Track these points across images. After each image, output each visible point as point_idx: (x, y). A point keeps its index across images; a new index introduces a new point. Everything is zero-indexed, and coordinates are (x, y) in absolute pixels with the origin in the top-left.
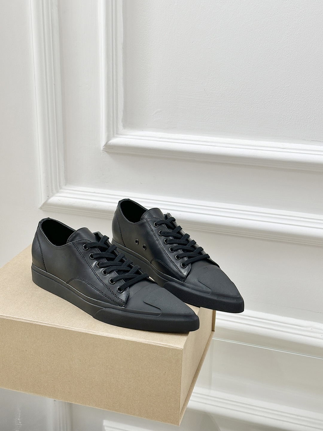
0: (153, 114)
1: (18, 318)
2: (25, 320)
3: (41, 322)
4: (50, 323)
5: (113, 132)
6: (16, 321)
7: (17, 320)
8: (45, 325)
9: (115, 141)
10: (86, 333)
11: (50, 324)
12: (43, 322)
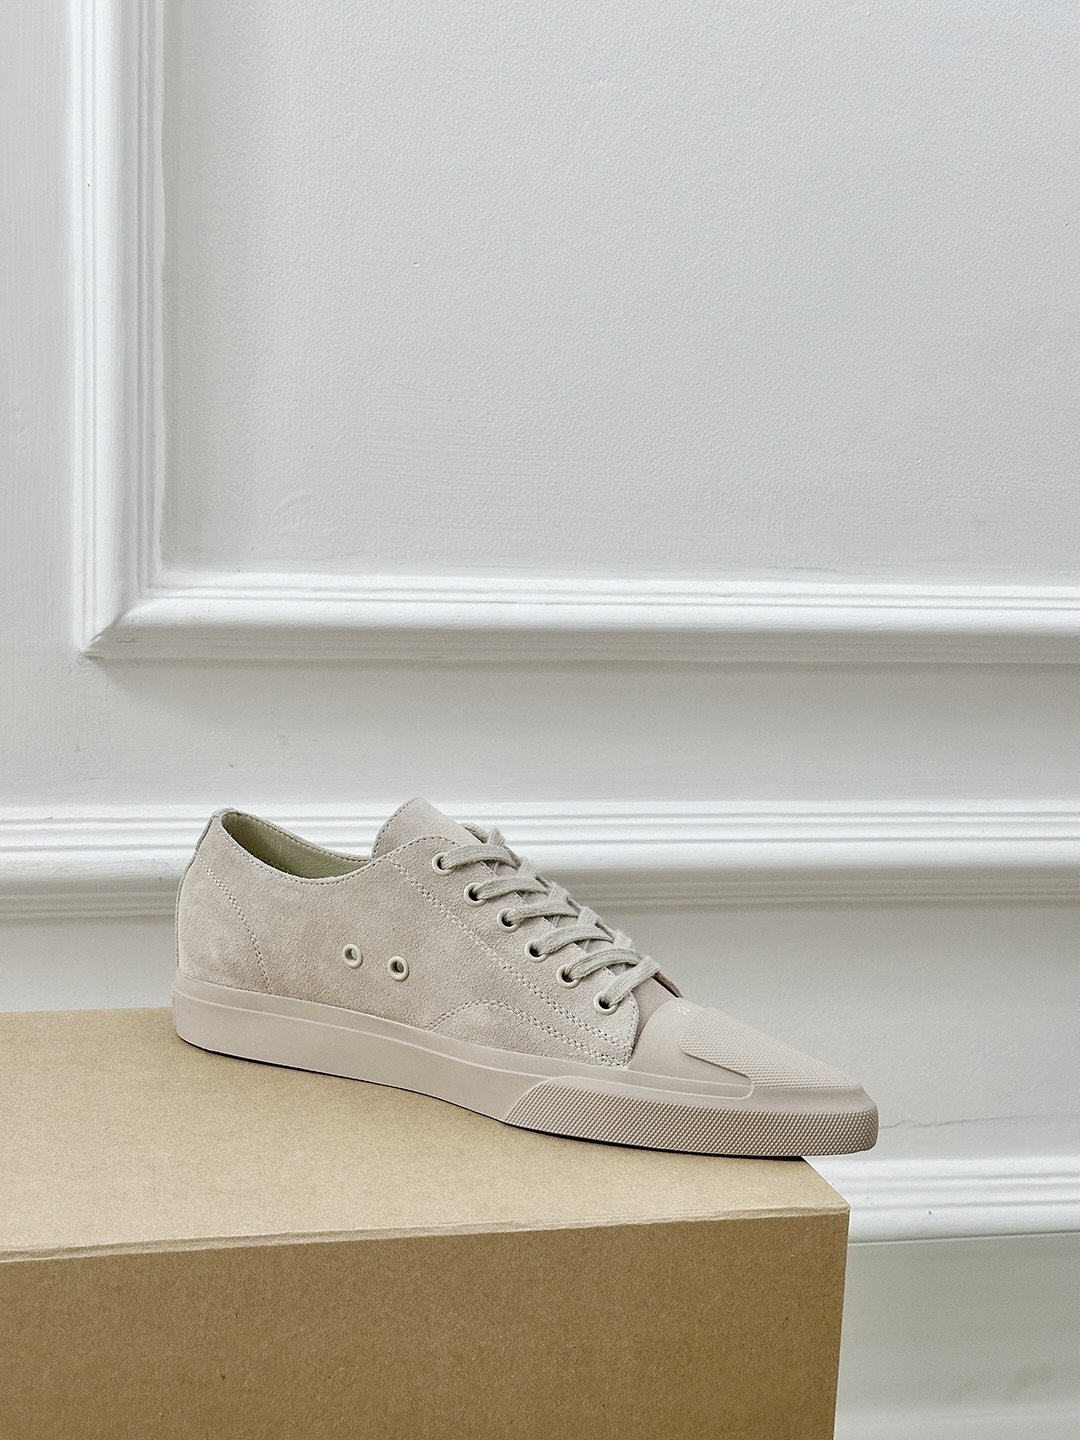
0: (276, 510)
1: (197, 1240)
2: (229, 1239)
3: (295, 1231)
4: (337, 1230)
5: (139, 577)
6: (191, 1253)
7: (194, 1249)
8: (318, 1240)
9: (150, 609)
10: (493, 1236)
11: (340, 1233)
12: (306, 1231)
